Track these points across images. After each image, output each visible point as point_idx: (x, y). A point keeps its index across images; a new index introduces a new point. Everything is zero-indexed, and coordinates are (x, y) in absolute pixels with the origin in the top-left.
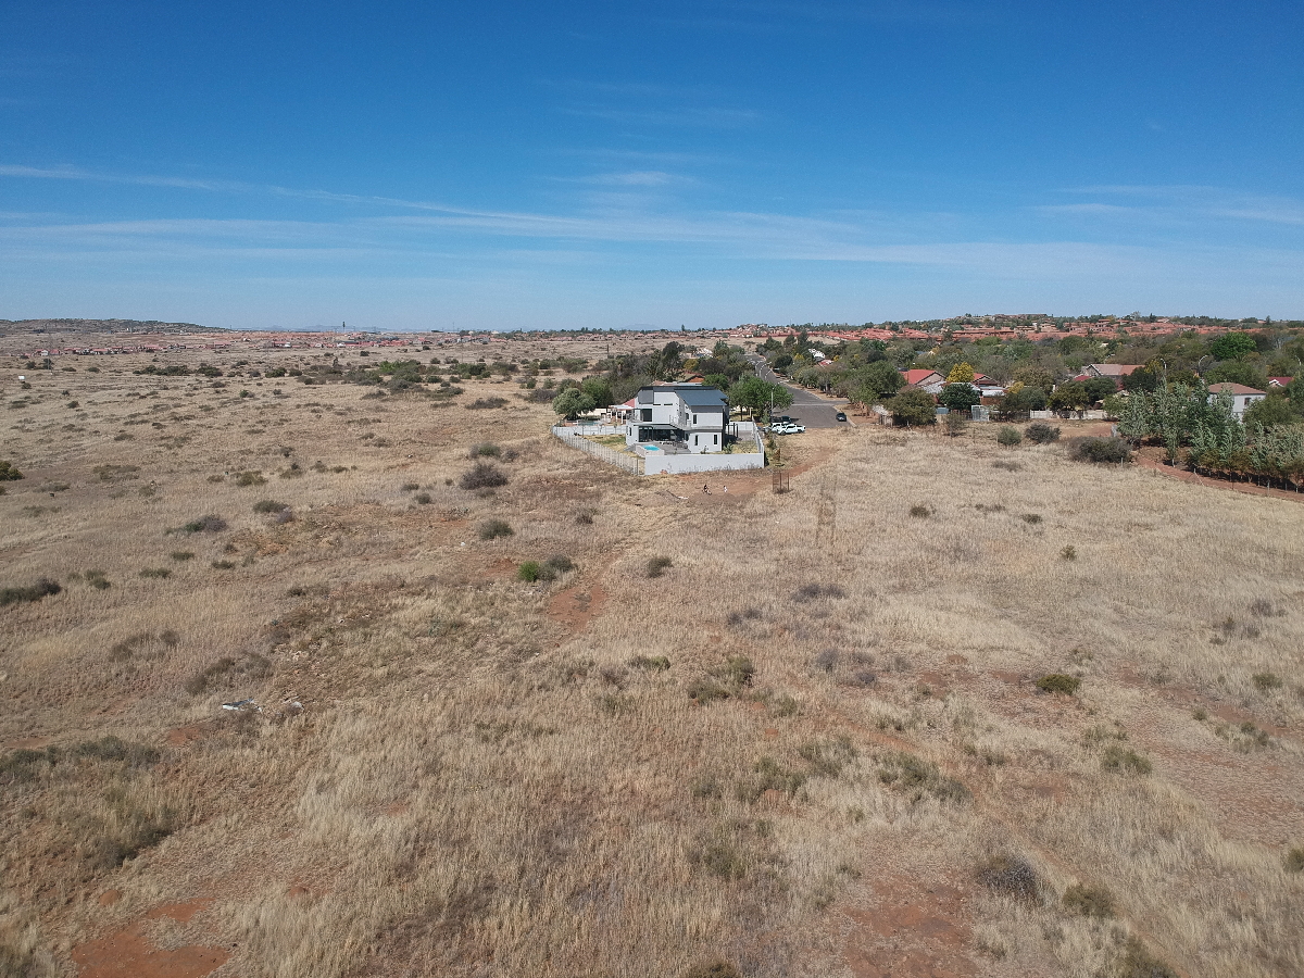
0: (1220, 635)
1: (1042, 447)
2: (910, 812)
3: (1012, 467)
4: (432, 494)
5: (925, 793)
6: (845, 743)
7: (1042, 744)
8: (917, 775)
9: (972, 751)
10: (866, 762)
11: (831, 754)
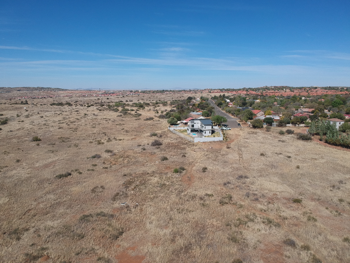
0: (332, 189)
1: (290, 135)
2: (270, 229)
3: (283, 141)
4: (145, 147)
5: (272, 225)
6: (254, 214)
7: (295, 215)
8: (270, 222)
9: (280, 216)
10: (259, 219)
11: (252, 217)
